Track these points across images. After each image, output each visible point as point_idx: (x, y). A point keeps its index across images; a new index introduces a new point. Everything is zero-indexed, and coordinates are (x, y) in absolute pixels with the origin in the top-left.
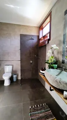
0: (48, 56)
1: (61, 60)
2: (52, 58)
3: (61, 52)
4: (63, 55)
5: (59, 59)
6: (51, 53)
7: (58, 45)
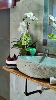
0: (22, 33)
1: (41, 41)
2: (27, 37)
3: (41, 25)
4: (45, 31)
5: (39, 39)
6: (24, 27)
7: (36, 13)
